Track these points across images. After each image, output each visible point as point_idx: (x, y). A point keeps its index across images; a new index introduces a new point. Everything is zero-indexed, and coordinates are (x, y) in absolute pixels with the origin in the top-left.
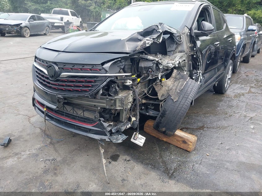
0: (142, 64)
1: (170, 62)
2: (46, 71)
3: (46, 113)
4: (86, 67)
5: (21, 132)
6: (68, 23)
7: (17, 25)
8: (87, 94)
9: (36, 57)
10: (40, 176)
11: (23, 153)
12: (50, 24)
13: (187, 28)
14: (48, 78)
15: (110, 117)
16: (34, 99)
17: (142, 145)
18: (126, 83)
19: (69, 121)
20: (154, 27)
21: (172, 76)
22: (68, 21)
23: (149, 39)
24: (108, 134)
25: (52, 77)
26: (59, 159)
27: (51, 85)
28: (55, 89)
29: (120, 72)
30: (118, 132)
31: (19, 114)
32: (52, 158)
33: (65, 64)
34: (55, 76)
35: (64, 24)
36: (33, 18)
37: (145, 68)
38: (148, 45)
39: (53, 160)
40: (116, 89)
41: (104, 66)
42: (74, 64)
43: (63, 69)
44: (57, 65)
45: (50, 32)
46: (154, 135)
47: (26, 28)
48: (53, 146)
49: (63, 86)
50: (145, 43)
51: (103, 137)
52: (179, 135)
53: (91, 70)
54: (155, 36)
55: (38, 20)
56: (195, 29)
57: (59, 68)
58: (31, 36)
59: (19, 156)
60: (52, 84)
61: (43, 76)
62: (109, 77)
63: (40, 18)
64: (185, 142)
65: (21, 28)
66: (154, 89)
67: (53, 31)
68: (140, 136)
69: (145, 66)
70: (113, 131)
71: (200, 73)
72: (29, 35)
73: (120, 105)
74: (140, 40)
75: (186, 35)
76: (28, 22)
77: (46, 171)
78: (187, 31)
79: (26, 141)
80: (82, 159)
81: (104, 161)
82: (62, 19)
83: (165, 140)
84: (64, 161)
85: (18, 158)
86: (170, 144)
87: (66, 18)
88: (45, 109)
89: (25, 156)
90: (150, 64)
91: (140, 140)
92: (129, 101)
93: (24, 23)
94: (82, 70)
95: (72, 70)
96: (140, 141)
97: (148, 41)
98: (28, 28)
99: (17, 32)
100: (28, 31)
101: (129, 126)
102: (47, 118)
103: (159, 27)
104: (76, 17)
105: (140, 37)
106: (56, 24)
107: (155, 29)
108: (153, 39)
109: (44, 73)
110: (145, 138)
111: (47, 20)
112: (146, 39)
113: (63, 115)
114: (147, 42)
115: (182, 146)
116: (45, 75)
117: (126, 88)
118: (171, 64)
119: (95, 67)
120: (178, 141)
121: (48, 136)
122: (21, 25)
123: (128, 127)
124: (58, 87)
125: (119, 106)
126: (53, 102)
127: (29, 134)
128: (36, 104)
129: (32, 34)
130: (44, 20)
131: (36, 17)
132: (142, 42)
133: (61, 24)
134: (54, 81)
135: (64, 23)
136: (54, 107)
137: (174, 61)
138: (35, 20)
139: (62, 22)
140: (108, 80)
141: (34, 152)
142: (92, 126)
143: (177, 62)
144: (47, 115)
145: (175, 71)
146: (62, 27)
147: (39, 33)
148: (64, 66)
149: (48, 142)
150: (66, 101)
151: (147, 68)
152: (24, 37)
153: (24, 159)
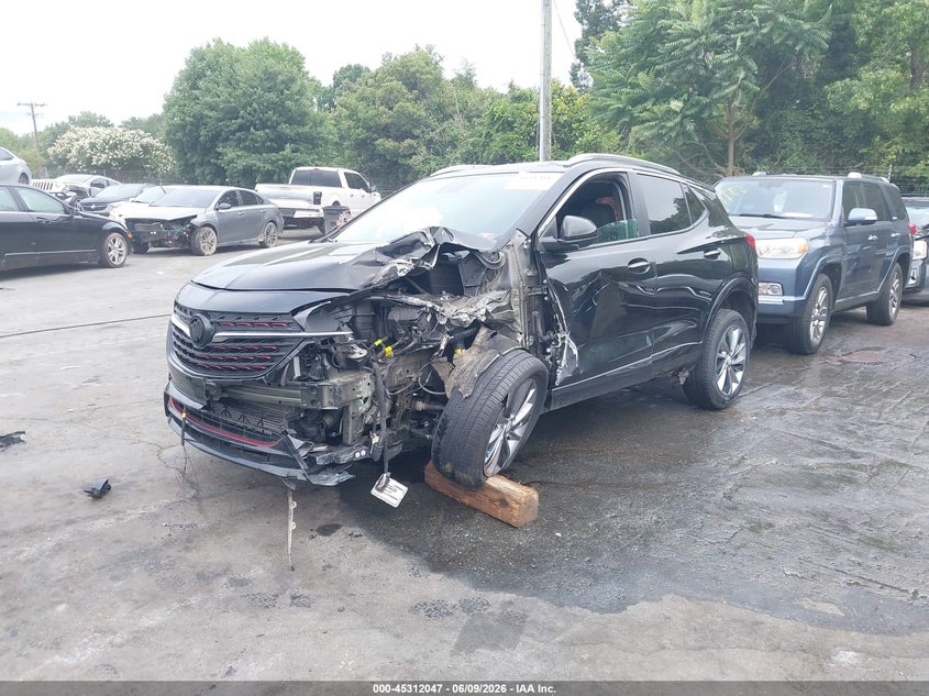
0: (396, 316)
1: (463, 311)
2: (187, 330)
3: (187, 426)
4: (261, 320)
5: (136, 474)
6: (336, 209)
7: (183, 221)
8: (261, 376)
9: (176, 304)
10: (156, 549)
11: (129, 512)
12: (278, 215)
13: (520, 234)
14: (190, 345)
15: (319, 433)
16: (167, 397)
17: (395, 503)
18: (354, 353)
19: (235, 440)
20: (417, 237)
21: (475, 343)
22: (336, 203)
23: (403, 261)
24: (303, 466)
25: (198, 342)
26: (203, 525)
27: (196, 361)
28: (203, 368)
29: (339, 329)
30: (334, 466)
31: (139, 441)
32: (188, 522)
33: (223, 314)
34: (204, 339)
35: (321, 214)
36: (230, 199)
37: (402, 323)
38: (402, 274)
39: (191, 526)
40: (323, 365)
41: (296, 317)
42: (240, 315)
43: (218, 326)
44: (208, 317)
45: (279, 238)
46: (446, 492)
47: (207, 229)
48: (197, 503)
49: (231, 360)
50: (394, 269)
51: (293, 472)
52: (495, 485)
53: (272, 326)
54: (418, 253)
55: (246, 204)
56: (548, 235)
57: (212, 323)
58: (220, 250)
59: (121, 515)
60: (198, 358)
61: (183, 341)
62: (305, 338)
63: (252, 199)
64: (504, 502)
65: (193, 228)
66: (435, 374)
67: (287, 233)
68: (393, 482)
69: (403, 318)
70: (320, 461)
71: (563, 339)
72: (214, 249)
73: (332, 401)
74: (382, 264)
75: (516, 249)
76: (214, 212)
77: (168, 544)
78: (520, 239)
79: (143, 491)
80: (252, 529)
81: (292, 525)
82: (317, 199)
83: (466, 501)
84: (213, 530)
85: (118, 519)
86: (476, 510)
87: (330, 195)
88: (184, 415)
89: (132, 517)
90: (415, 315)
91: (392, 492)
92: (359, 396)
93: (203, 215)
94: (255, 326)
95: (236, 326)
96: (393, 494)
97: (403, 265)
98: (214, 229)
99: (182, 239)
100: (213, 236)
101: (361, 454)
102: (187, 436)
103: (429, 236)
104: (362, 191)
105: (382, 258)
106: (298, 215)
107: (418, 241)
108: (414, 261)
109: (186, 335)
110: (405, 489)
111: (269, 203)
112: (397, 261)
113: (217, 425)
114: (399, 267)
115: (500, 513)
116: (186, 340)
117: (353, 366)
118: (466, 316)
119: (280, 320)
120: (492, 501)
121: (193, 485)
122: (194, 221)
123: (358, 455)
124: (222, 364)
125: (331, 405)
126: (197, 397)
127: (151, 480)
128: (170, 409)
129: (225, 244)
130: (262, 203)
131: (238, 194)
132: (387, 268)
133: (314, 215)
134: (202, 351)
135: (322, 211)
136: (198, 406)
137: (473, 309)
138: (235, 204)
139: (316, 207)
140: (303, 345)
141: (154, 510)
142: (273, 448)
143: (483, 312)
144: (187, 428)
145: (483, 332)
146: (319, 222)
147: (245, 242)
148: (221, 318)
149: (188, 496)
150: (226, 395)
151: (409, 324)
152: (201, 254)
153: (131, 521)
